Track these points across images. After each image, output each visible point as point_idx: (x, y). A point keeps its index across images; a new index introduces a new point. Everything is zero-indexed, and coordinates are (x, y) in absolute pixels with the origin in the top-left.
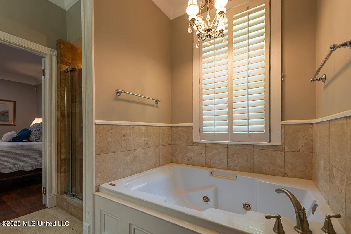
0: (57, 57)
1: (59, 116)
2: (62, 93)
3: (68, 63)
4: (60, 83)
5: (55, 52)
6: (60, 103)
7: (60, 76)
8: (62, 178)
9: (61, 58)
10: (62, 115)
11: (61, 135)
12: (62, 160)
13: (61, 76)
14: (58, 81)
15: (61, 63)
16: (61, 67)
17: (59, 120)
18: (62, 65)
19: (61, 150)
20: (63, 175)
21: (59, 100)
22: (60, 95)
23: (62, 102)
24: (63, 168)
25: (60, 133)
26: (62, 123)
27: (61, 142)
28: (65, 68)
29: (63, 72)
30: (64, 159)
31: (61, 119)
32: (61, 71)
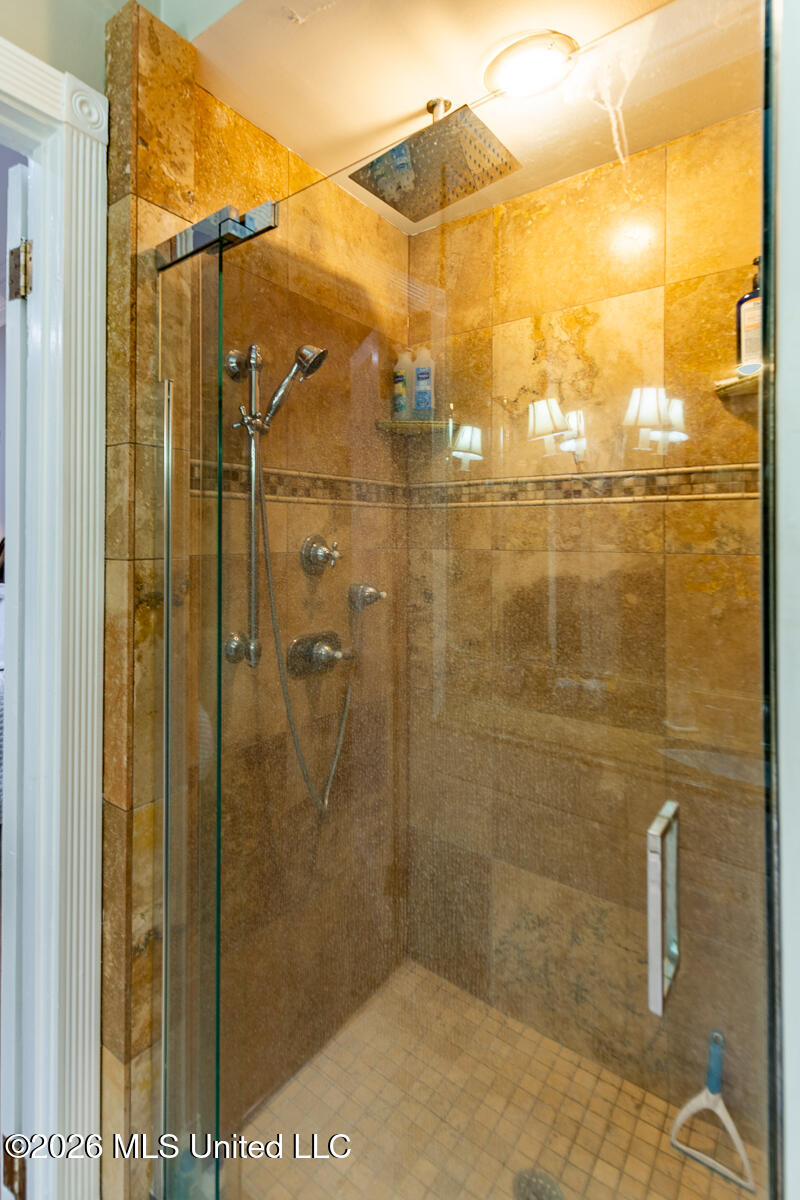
0: (108, 147)
1: (122, 602)
2: (143, 422)
3: (179, 193)
4: (134, 348)
5: (98, 109)
6: (133, 504)
7: (134, 292)
8: (135, 1093)
9: (141, 147)
10: (145, 600)
11: (130, 758)
12: (137, 949)
13: (139, 291)
14: (113, 335)
15: (137, 194)
16: (141, 219)
17: (124, 639)
18: (142, 203)
19: (135, 877)
20: (141, 1069)
21: (120, 481)
22: (134, 444)
23: (140, 493)
24: (143, 1014)
25: (130, 738)
26: (140, 658)
27: (131, 808)
28: (162, 226)
29: (151, 264)
30: (154, 935)
31: (132, 631)
32: (141, 250)
